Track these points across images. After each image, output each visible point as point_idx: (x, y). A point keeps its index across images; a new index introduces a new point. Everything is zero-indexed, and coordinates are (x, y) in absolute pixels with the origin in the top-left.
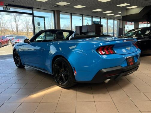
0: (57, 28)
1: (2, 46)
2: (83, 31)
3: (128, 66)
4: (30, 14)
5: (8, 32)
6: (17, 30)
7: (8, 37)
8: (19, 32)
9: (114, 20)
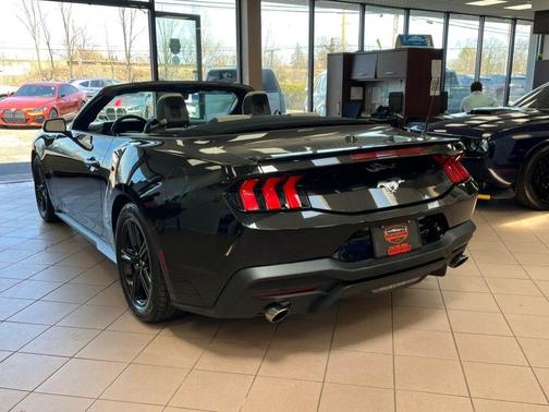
2: (358, 75)
5: (94, 63)
6: (128, 57)
7: (85, 84)
8: (137, 64)
9: (514, 21)
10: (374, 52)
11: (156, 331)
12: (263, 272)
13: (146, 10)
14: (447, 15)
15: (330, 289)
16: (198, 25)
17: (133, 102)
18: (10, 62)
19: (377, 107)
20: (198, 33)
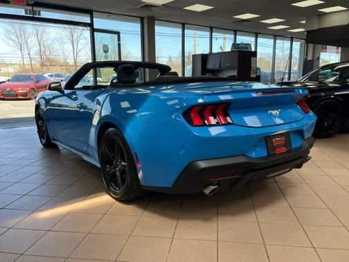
0: (147, 60)
2: (210, 66)
3: (269, 155)
4: (85, 25)
5: (56, 66)
6: (76, 62)
7: (51, 76)
9: (292, 39)
10: (219, 53)
13: (89, 28)
18: (7, 65)
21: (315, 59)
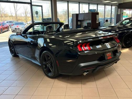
1: (3, 32)
2: (80, 19)
4: (28, 3)
5: (7, 17)
6: (16, 15)
8: (18, 17)
9: (112, 6)
10: (83, 14)
11: (54, 80)
12: (82, 65)
13: (30, 5)
14: (98, 4)
15: (97, 67)
16: (42, 7)
17: (21, 26)
19: (84, 26)
20: (42, 9)
21: (121, 14)
